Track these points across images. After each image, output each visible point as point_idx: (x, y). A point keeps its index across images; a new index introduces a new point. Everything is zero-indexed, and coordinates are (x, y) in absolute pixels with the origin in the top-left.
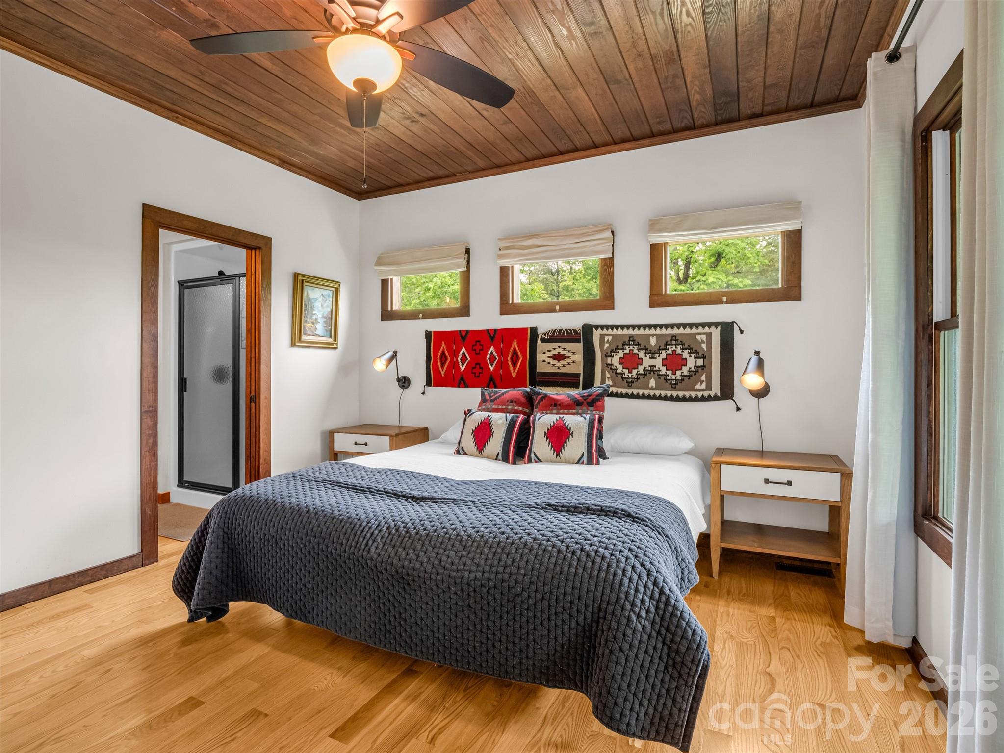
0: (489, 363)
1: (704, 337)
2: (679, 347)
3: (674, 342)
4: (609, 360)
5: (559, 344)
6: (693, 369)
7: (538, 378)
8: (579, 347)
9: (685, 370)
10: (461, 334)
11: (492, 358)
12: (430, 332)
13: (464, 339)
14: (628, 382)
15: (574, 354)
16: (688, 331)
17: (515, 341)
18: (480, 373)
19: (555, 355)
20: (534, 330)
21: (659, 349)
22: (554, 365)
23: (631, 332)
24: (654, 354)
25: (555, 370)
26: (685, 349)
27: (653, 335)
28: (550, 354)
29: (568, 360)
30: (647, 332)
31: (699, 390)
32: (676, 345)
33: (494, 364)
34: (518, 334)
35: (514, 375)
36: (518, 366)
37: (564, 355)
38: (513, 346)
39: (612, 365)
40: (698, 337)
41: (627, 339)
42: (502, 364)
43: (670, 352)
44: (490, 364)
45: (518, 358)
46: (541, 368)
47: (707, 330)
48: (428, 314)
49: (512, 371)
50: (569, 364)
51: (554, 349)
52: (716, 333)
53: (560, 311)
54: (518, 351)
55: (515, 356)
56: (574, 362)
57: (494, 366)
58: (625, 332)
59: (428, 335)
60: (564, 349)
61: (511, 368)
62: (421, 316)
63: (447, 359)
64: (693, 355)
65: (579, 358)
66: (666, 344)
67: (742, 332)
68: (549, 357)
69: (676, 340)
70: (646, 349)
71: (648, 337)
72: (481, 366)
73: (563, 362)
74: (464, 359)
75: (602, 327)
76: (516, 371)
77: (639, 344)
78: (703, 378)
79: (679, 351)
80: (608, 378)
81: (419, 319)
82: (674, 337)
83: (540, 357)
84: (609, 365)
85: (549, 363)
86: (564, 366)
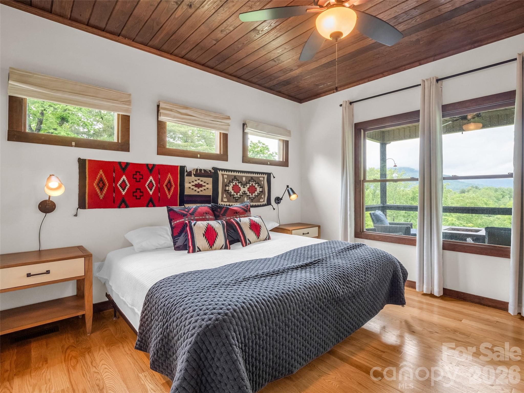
0: (148, 188)
1: (262, 179)
2: (254, 182)
3: (252, 180)
4: (227, 188)
5: (199, 178)
6: (259, 193)
7: (185, 199)
8: (210, 180)
9: (256, 193)
10: (121, 165)
11: (151, 186)
12: (84, 160)
13: (124, 169)
14: (236, 200)
15: (208, 184)
16: (256, 175)
17: (169, 174)
18: (140, 196)
19: (196, 184)
20: (183, 168)
21: (246, 183)
22: (195, 190)
23: (235, 174)
24: (244, 185)
25: (196, 193)
26: (256, 183)
27: (244, 176)
28: (193, 184)
29: (204, 188)
30: (242, 174)
31: (261, 202)
32: (253, 181)
33: (153, 190)
34: (172, 169)
35: (169, 197)
36: (172, 191)
37: (201, 185)
38: (168, 177)
39: (229, 190)
40: (260, 178)
41: (233, 178)
42: (159, 190)
43: (251, 185)
44: (149, 190)
45: (171, 186)
46: (187, 192)
47: (263, 176)
48: (80, 144)
49: (168, 194)
50: (205, 190)
51: (196, 181)
52: (266, 176)
53: (200, 158)
54: (172, 181)
55: (169, 184)
56: (207, 188)
57: (152, 191)
58: (233, 174)
59: (82, 162)
60: (202, 181)
61: (167, 192)
62: (73, 144)
63: (104, 185)
64: (259, 186)
65: (210, 186)
66: (249, 181)
67: (274, 177)
68: (193, 185)
69: (253, 179)
70: (241, 183)
71: (242, 176)
72: (141, 191)
73: (201, 189)
74: (123, 185)
75: (222, 170)
76: (171, 194)
77: (238, 181)
78: (263, 196)
79: (254, 185)
80: (225, 198)
81: (72, 146)
82: (252, 178)
83: (187, 185)
84: (227, 190)
85: (193, 189)
86: (201, 191)
